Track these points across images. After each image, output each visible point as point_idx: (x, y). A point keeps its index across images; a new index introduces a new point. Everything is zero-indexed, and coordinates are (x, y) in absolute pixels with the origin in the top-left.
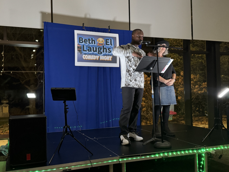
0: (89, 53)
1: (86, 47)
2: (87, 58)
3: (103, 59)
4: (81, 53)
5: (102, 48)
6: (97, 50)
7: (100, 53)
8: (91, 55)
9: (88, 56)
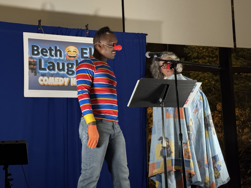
0: (51, 74)
1: (45, 62)
2: (46, 83)
4: (36, 73)
5: (74, 64)
6: (66, 68)
7: (70, 73)
8: (55, 77)
9: (49, 78)
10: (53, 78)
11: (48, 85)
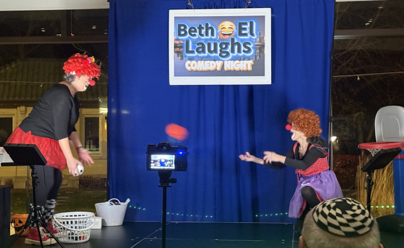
0: (200, 57)
1: (193, 43)
2: (194, 69)
3: (232, 69)
4: (182, 56)
5: (228, 43)
6: (219, 48)
7: (224, 55)
8: (205, 60)
9: (197, 62)
10: (202, 62)
11: (197, 71)
